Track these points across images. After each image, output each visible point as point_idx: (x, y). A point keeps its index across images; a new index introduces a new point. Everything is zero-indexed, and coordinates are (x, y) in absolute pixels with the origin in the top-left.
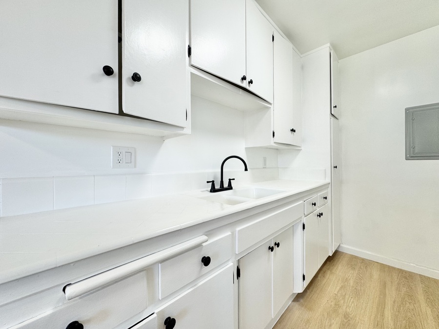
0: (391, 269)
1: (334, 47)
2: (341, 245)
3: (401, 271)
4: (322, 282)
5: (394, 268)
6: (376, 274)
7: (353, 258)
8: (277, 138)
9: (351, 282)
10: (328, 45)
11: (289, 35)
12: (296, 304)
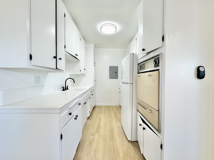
0: (106, 106)
1: (95, 45)
2: (96, 104)
3: (108, 106)
4: (93, 113)
5: (107, 106)
6: (104, 108)
7: (99, 106)
8: (81, 72)
9: (99, 111)
10: (94, 44)
11: (84, 39)
12: (88, 120)
